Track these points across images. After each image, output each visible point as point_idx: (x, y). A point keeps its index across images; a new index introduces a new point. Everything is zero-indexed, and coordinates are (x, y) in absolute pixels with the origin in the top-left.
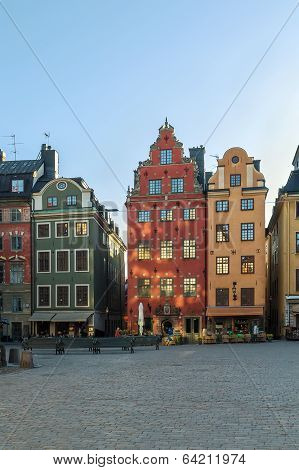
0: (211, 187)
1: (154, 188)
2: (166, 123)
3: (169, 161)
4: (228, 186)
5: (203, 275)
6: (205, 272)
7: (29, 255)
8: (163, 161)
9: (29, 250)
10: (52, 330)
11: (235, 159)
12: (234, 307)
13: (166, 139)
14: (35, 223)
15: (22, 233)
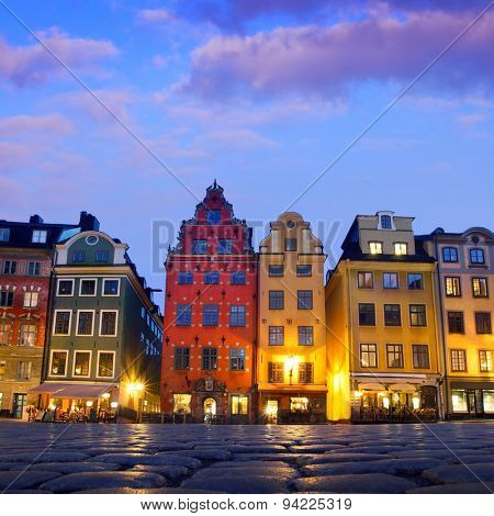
2: (215, 184)
5: (253, 346)
6: (256, 343)
7: (45, 314)
9: (46, 308)
11: (291, 224)
12: (290, 384)
13: (214, 199)
14: (56, 279)
15: (39, 289)
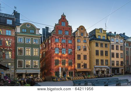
0: (76, 35)
1: (60, 32)
2: (63, 14)
3: (65, 25)
4: (80, 36)
5: (74, 59)
6: (75, 59)
7: (14, 48)
8: (63, 25)
9: (14, 46)
10: (24, 77)
11: (82, 29)
12: (82, 69)
13: (64, 19)
14: (17, 37)
15: (11, 40)
